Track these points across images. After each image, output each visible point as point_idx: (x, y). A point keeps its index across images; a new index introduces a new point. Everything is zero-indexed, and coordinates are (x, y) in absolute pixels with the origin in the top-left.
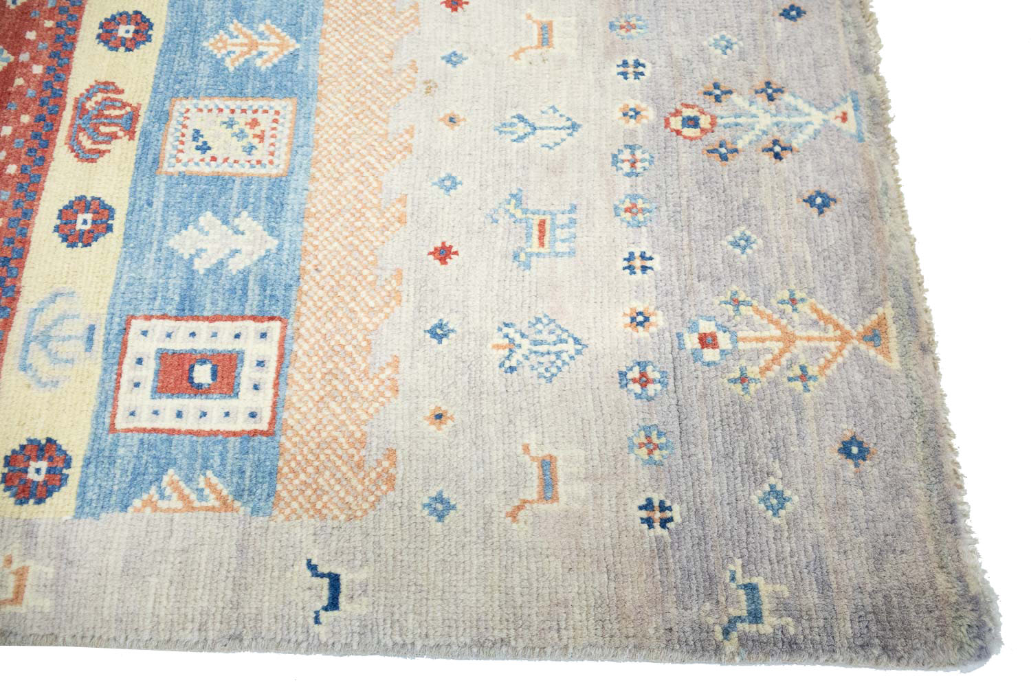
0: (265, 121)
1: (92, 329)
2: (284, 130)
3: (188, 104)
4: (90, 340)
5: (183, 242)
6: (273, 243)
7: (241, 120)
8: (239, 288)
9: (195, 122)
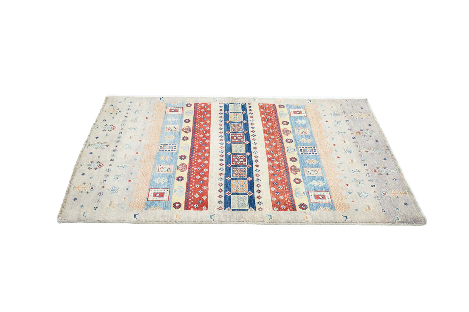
0: (317, 170)
1: (304, 192)
2: (320, 171)
3: (306, 168)
4: (304, 194)
5: (312, 183)
6: (324, 184)
7: (314, 170)
8: (321, 188)
9: (308, 170)
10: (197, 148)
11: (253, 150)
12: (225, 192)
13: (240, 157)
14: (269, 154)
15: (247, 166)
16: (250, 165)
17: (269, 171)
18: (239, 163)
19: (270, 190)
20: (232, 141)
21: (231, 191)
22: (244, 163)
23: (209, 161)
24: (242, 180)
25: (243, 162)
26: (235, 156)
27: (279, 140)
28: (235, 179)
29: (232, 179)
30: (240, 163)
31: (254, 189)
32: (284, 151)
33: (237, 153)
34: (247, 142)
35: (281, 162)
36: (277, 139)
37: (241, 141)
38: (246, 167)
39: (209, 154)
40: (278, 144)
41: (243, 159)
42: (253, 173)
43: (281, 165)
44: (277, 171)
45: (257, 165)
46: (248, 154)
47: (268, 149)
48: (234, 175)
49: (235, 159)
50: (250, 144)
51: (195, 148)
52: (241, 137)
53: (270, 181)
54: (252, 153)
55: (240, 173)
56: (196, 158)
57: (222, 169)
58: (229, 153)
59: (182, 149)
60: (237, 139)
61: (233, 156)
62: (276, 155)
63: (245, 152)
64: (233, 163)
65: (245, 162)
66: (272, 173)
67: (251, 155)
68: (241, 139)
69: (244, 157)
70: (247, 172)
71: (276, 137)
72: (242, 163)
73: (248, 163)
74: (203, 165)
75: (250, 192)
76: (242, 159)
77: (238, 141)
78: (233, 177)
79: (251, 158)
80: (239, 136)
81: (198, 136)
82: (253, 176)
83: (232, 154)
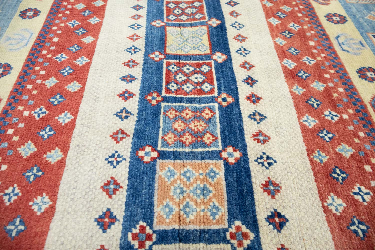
10: (56, 40)
11: (233, 45)
12: (126, 229)
13: (191, 69)
14: (286, 57)
15: (220, 100)
16: (229, 94)
17: (299, 119)
18: (188, 87)
19: (326, 210)
20: (168, 20)
21: (155, 220)
22: (206, 87)
23: (84, 85)
24: (203, 158)
25: (201, 84)
26: (178, 65)
27: (307, 17)
28: (175, 156)
29: (162, 155)
30: (191, 87)
31: (254, 205)
32: (329, 48)
33: (183, 53)
34: (215, 22)
35: (331, 85)
36: (300, 15)
37: (196, 19)
38: (216, 105)
39: (91, 58)
40: (305, 27)
41: (201, 72)
42: (241, 130)
43: (335, 95)
44: (329, 118)
45: (253, 95)
46: (219, 57)
47: (281, 41)
48: (171, 135)
49: (177, 73)
50: (222, 28)
51: (51, 39)
52: (195, 7)
53: (311, 161)
54: (233, 54)
55: (192, 126)
56: (43, 72)
57: (124, 114)
58: (156, 56)
59: (8, 43)
60: (183, 13)
61: (168, 64)
62: (308, 60)
63: (208, 52)
64: (168, 91)
65: (212, 83)
66: (313, 124)
67: (229, 59)
68: (196, 13)
69: (205, 69)
70: (218, 125)
71: (296, 9)
72: (201, 90)
73: (219, 89)
74: (61, 97)
75: (238, 228)
76: (199, 76)
77: (187, 20)
78: (168, 145)
79: (231, 69)
80: (190, 7)
81: (69, 7)
82: (243, 139)
83: (167, 56)
